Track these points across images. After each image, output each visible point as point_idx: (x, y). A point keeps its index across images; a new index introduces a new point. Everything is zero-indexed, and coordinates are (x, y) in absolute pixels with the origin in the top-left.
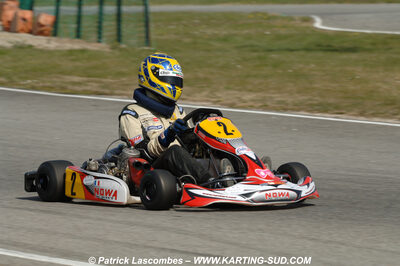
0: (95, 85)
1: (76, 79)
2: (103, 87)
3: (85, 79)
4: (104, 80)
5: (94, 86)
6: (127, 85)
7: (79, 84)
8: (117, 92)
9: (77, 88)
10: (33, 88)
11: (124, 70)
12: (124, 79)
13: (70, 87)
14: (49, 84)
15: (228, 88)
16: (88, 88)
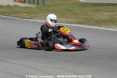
2: (31, 17)
4: (32, 15)
8: (34, 18)
9: (25, 17)
10: (14, 17)
11: (36, 12)
12: (36, 15)
14: (18, 16)
15: (59, 17)
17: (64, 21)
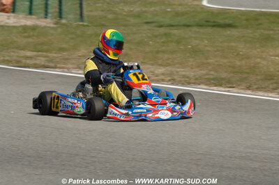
0: (43, 59)
1: (29, 54)
3: (35, 53)
4: (50, 55)
5: (41, 61)
6: (67, 59)
7: (30, 58)
8: (58, 65)
9: (28, 61)
11: (65, 46)
13: (24, 61)
16: (38, 62)
17: (163, 74)
